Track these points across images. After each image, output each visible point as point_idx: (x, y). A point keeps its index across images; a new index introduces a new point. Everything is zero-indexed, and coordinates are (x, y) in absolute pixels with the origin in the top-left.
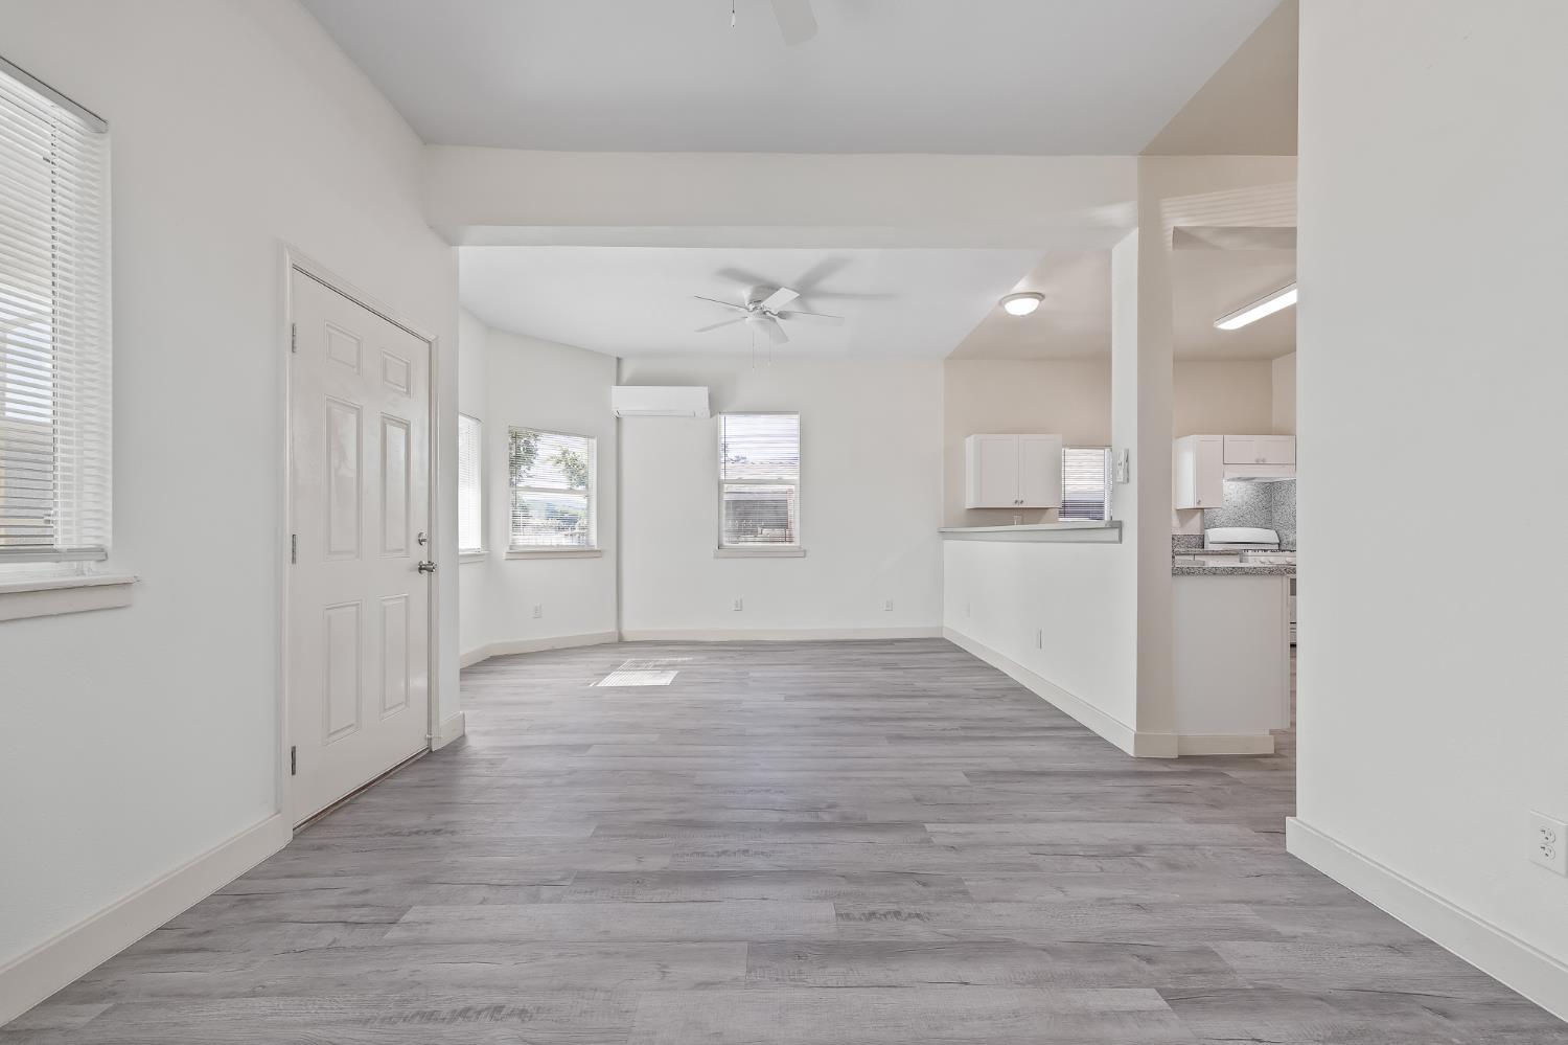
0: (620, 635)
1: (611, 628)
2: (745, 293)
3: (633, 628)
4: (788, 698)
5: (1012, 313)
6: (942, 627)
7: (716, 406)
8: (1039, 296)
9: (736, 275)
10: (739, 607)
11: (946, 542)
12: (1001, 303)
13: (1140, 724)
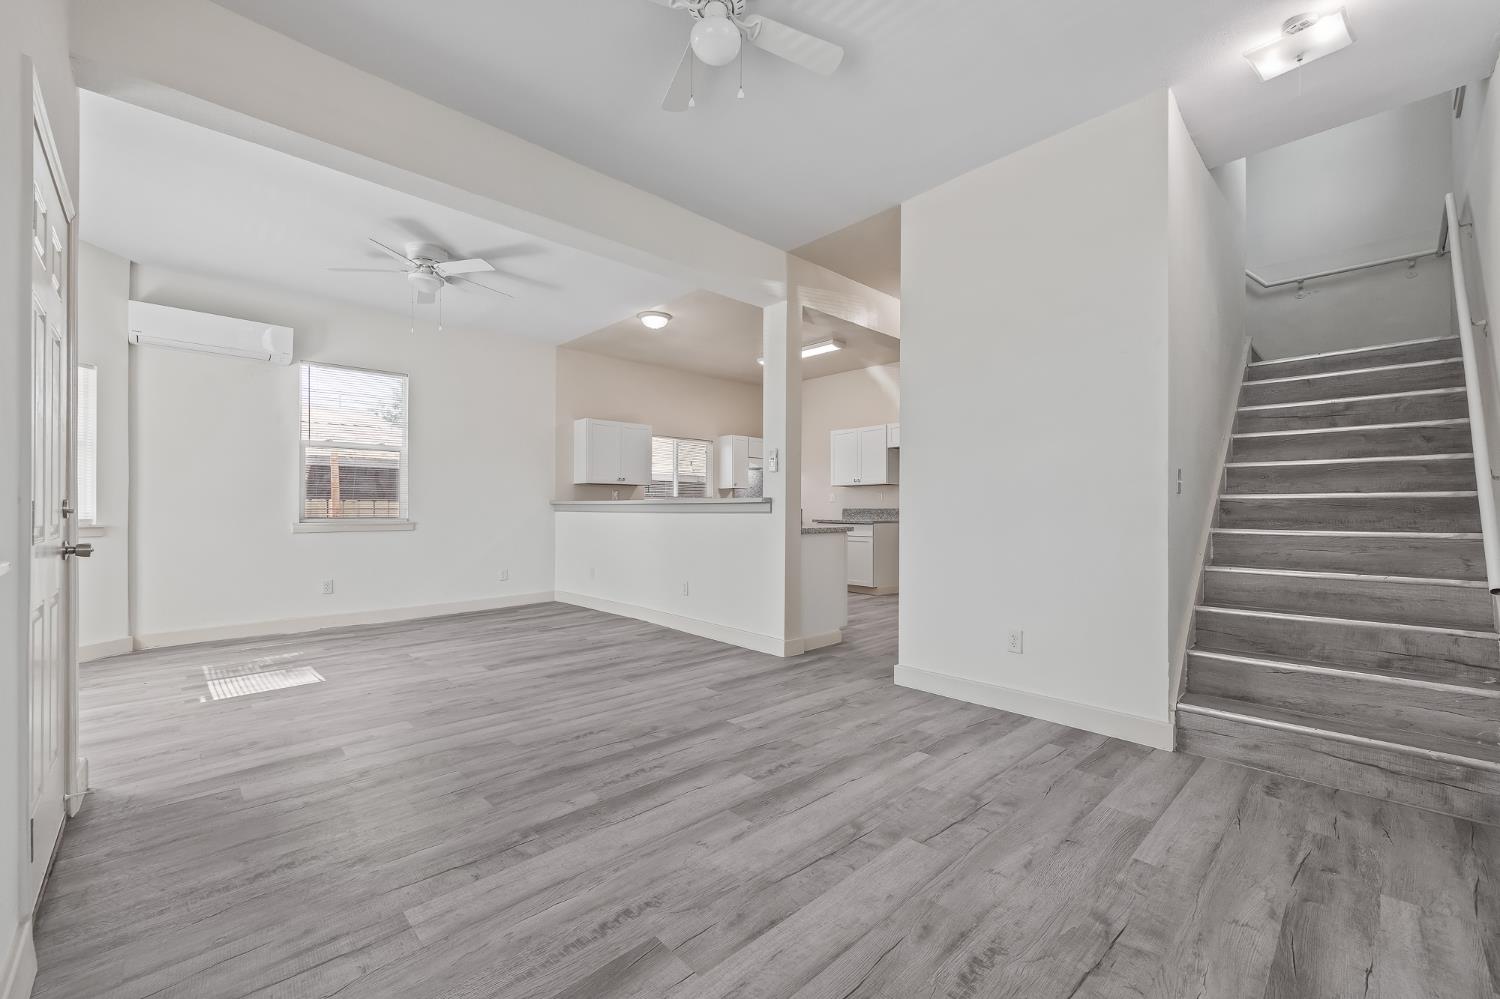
0: (135, 642)
1: (121, 634)
2: (412, 247)
3: (150, 632)
4: (491, 668)
5: (648, 326)
6: (553, 592)
7: (301, 351)
8: (669, 317)
9: (413, 227)
10: (330, 588)
11: (557, 513)
12: (638, 316)
13: (787, 636)
